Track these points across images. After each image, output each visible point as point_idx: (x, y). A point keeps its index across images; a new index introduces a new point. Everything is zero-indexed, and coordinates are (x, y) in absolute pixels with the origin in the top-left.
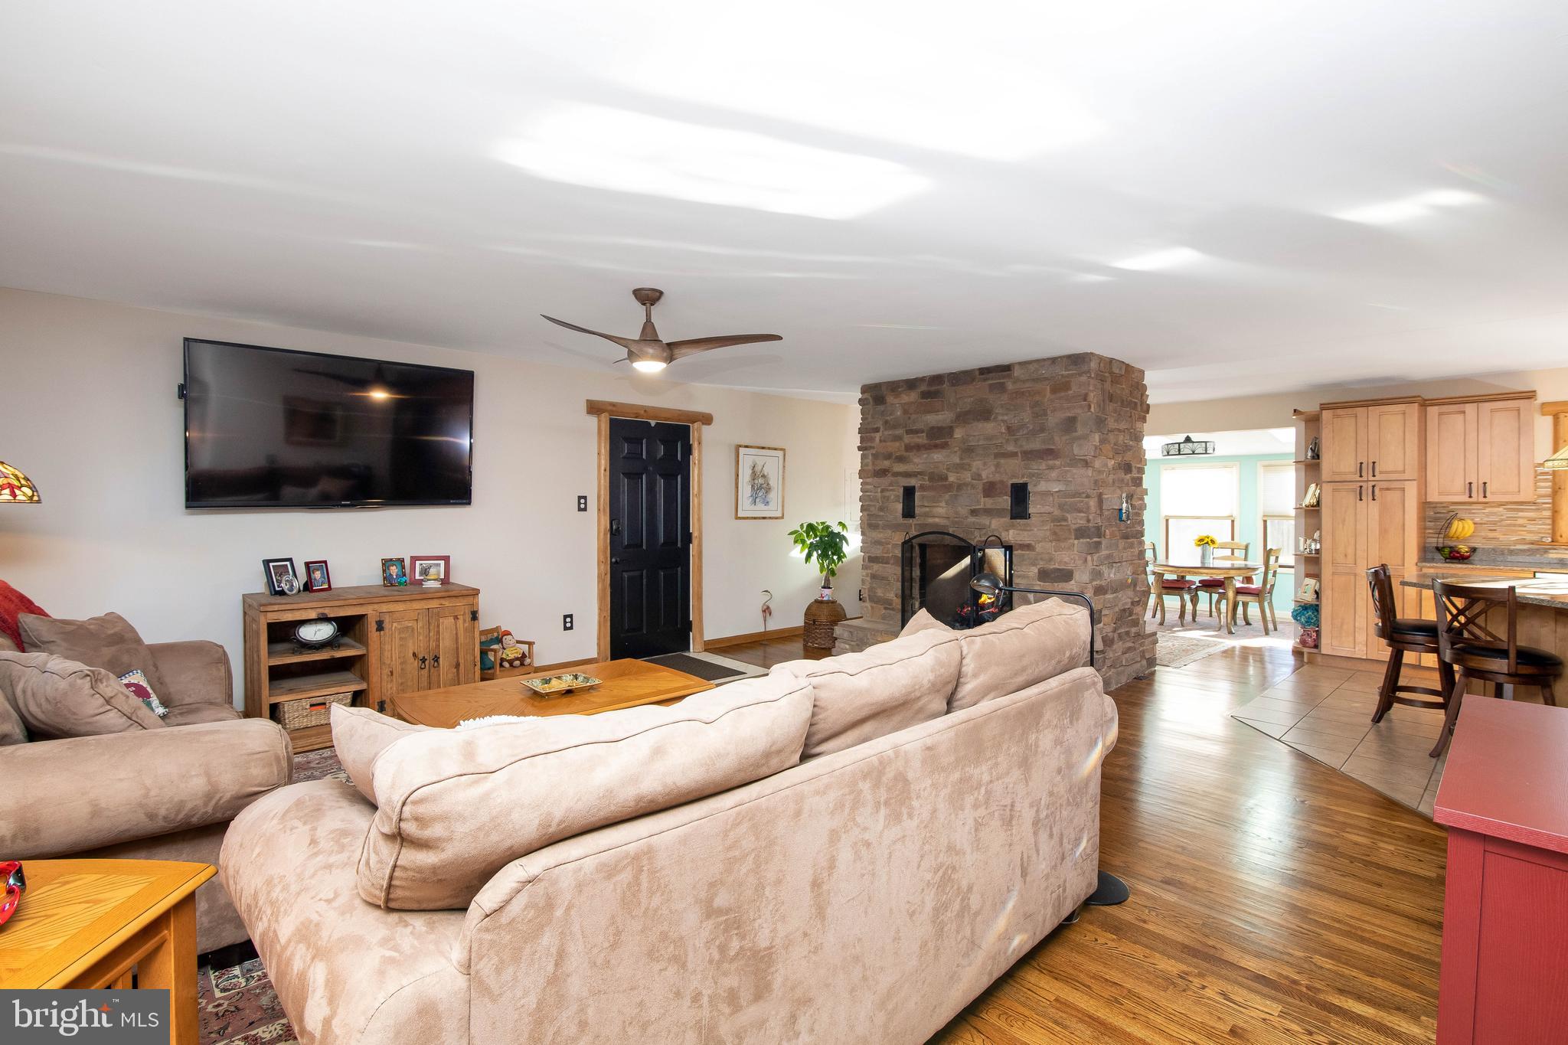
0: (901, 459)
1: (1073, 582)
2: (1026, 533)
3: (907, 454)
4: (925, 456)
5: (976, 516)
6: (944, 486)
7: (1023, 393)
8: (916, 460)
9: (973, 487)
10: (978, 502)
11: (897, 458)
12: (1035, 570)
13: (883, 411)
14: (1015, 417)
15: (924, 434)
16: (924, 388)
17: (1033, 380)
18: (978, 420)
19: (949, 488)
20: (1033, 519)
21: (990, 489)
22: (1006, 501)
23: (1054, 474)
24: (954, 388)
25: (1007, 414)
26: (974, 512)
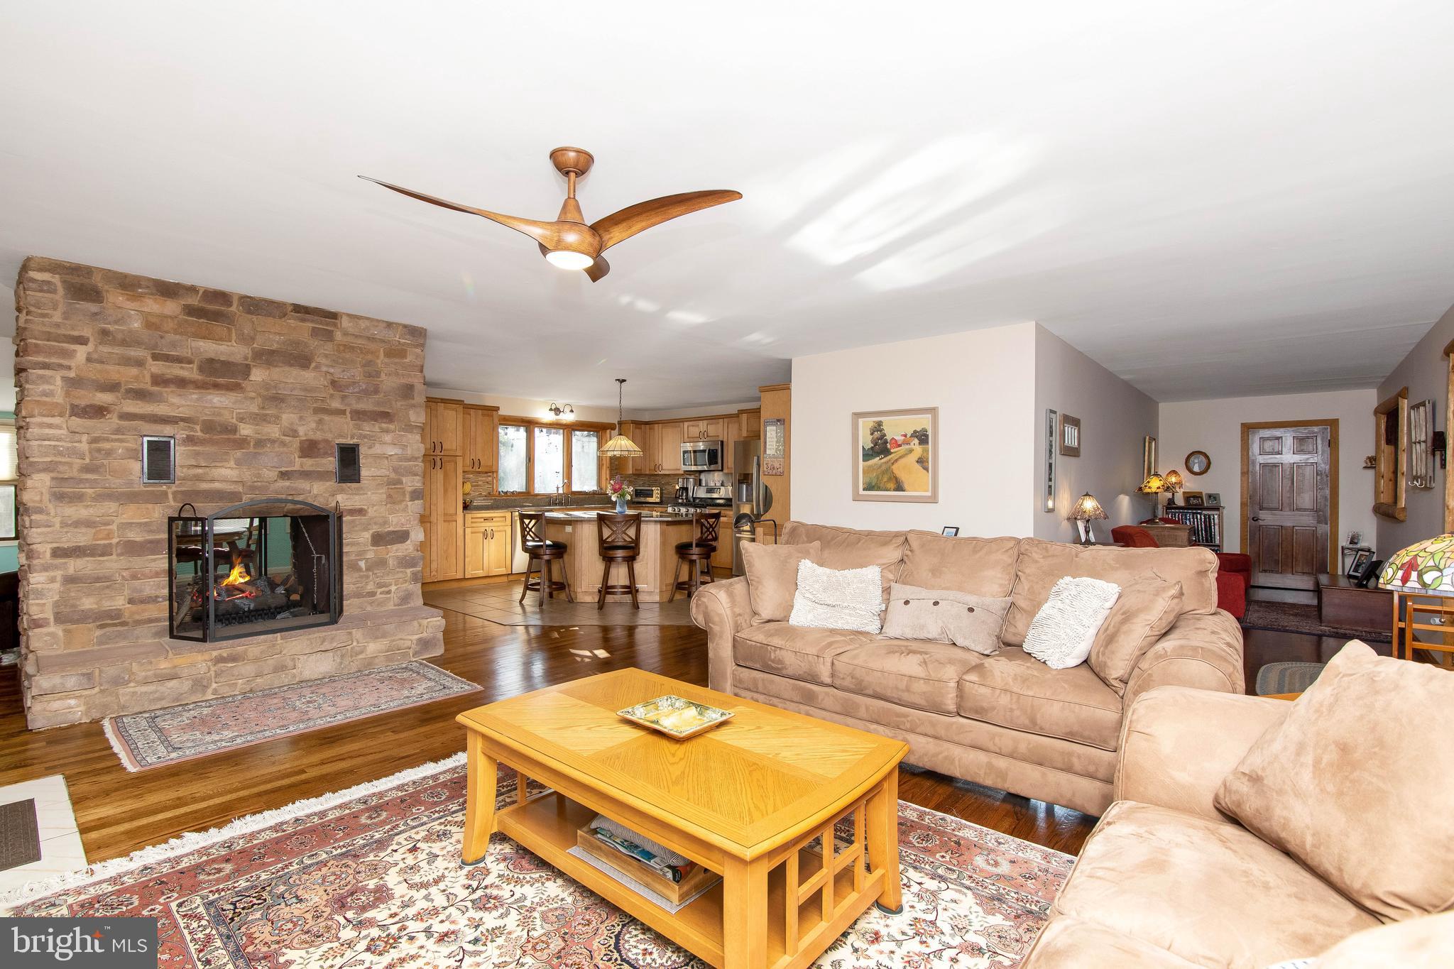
0: (140, 395)
1: (409, 542)
2: (357, 497)
3: (156, 389)
4: (195, 396)
5: (288, 479)
6: (235, 441)
7: (353, 347)
8: (175, 400)
9: (283, 444)
10: (292, 463)
11: (129, 391)
12: (367, 536)
13: (96, 314)
14: (344, 371)
15: (195, 366)
16: (194, 301)
17: (369, 338)
18: (291, 365)
19: (242, 443)
20: (364, 482)
21: (310, 448)
22: (331, 463)
23: (388, 438)
24: (250, 316)
25: (332, 366)
26: (284, 475)
